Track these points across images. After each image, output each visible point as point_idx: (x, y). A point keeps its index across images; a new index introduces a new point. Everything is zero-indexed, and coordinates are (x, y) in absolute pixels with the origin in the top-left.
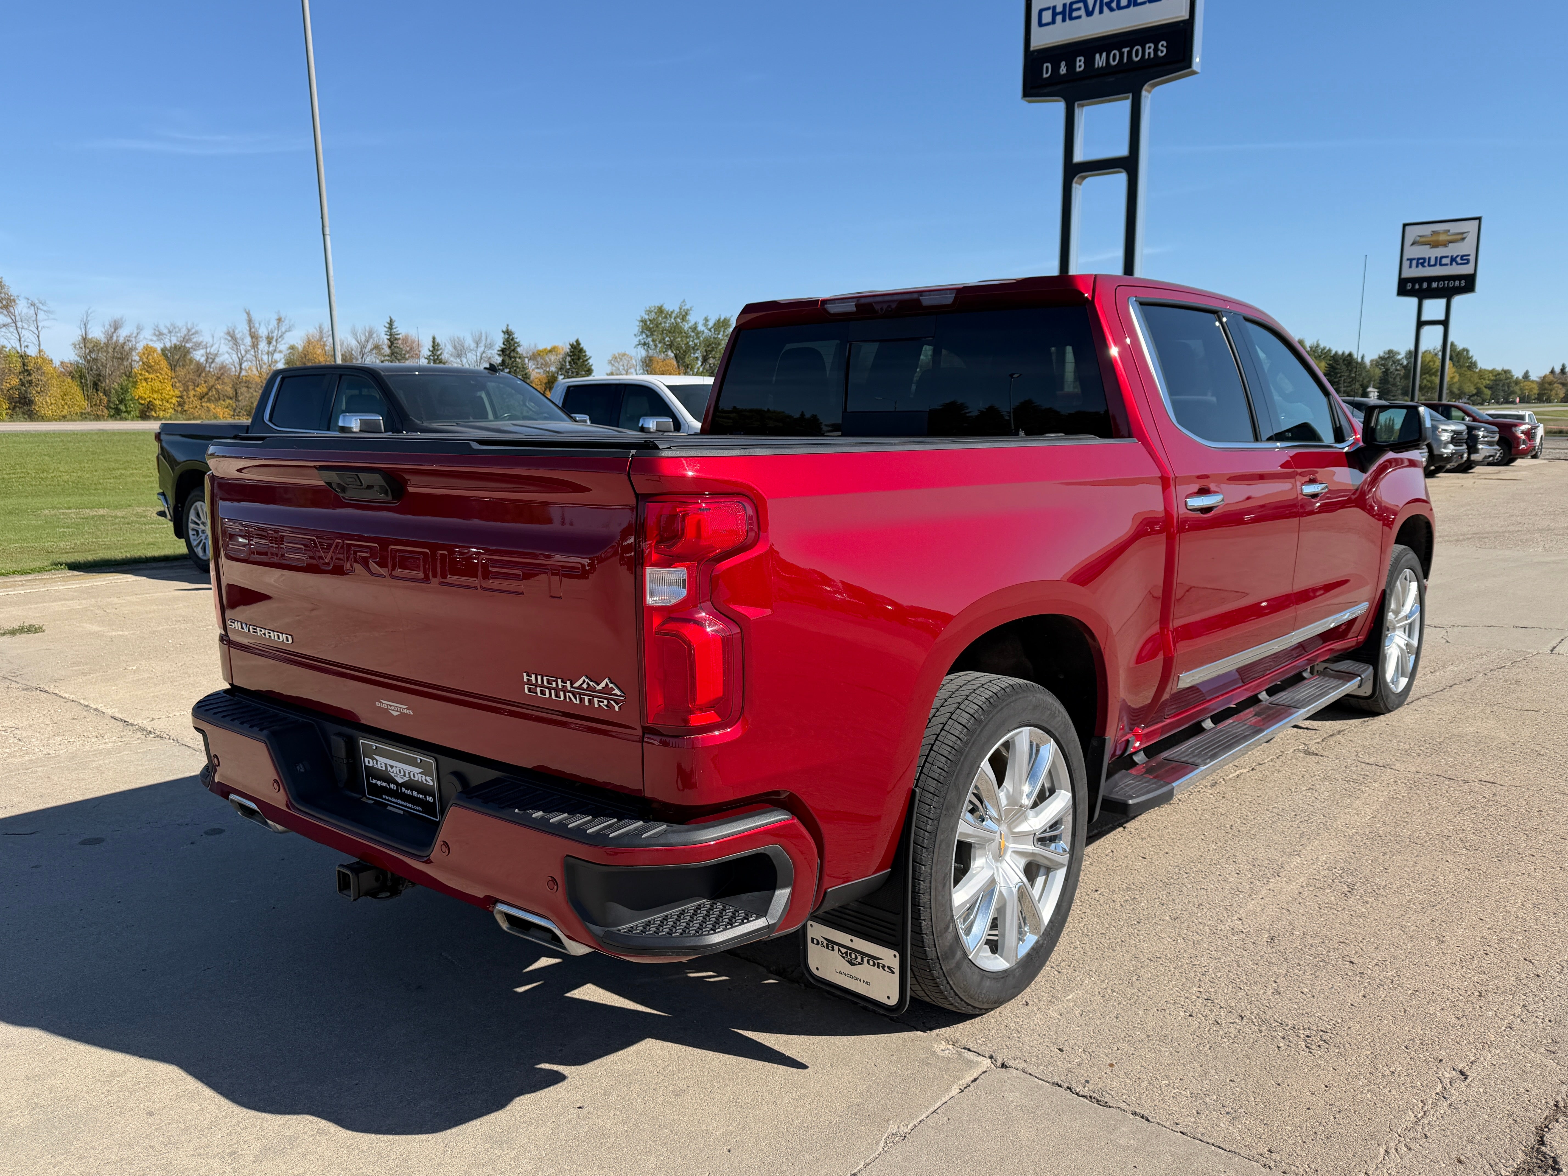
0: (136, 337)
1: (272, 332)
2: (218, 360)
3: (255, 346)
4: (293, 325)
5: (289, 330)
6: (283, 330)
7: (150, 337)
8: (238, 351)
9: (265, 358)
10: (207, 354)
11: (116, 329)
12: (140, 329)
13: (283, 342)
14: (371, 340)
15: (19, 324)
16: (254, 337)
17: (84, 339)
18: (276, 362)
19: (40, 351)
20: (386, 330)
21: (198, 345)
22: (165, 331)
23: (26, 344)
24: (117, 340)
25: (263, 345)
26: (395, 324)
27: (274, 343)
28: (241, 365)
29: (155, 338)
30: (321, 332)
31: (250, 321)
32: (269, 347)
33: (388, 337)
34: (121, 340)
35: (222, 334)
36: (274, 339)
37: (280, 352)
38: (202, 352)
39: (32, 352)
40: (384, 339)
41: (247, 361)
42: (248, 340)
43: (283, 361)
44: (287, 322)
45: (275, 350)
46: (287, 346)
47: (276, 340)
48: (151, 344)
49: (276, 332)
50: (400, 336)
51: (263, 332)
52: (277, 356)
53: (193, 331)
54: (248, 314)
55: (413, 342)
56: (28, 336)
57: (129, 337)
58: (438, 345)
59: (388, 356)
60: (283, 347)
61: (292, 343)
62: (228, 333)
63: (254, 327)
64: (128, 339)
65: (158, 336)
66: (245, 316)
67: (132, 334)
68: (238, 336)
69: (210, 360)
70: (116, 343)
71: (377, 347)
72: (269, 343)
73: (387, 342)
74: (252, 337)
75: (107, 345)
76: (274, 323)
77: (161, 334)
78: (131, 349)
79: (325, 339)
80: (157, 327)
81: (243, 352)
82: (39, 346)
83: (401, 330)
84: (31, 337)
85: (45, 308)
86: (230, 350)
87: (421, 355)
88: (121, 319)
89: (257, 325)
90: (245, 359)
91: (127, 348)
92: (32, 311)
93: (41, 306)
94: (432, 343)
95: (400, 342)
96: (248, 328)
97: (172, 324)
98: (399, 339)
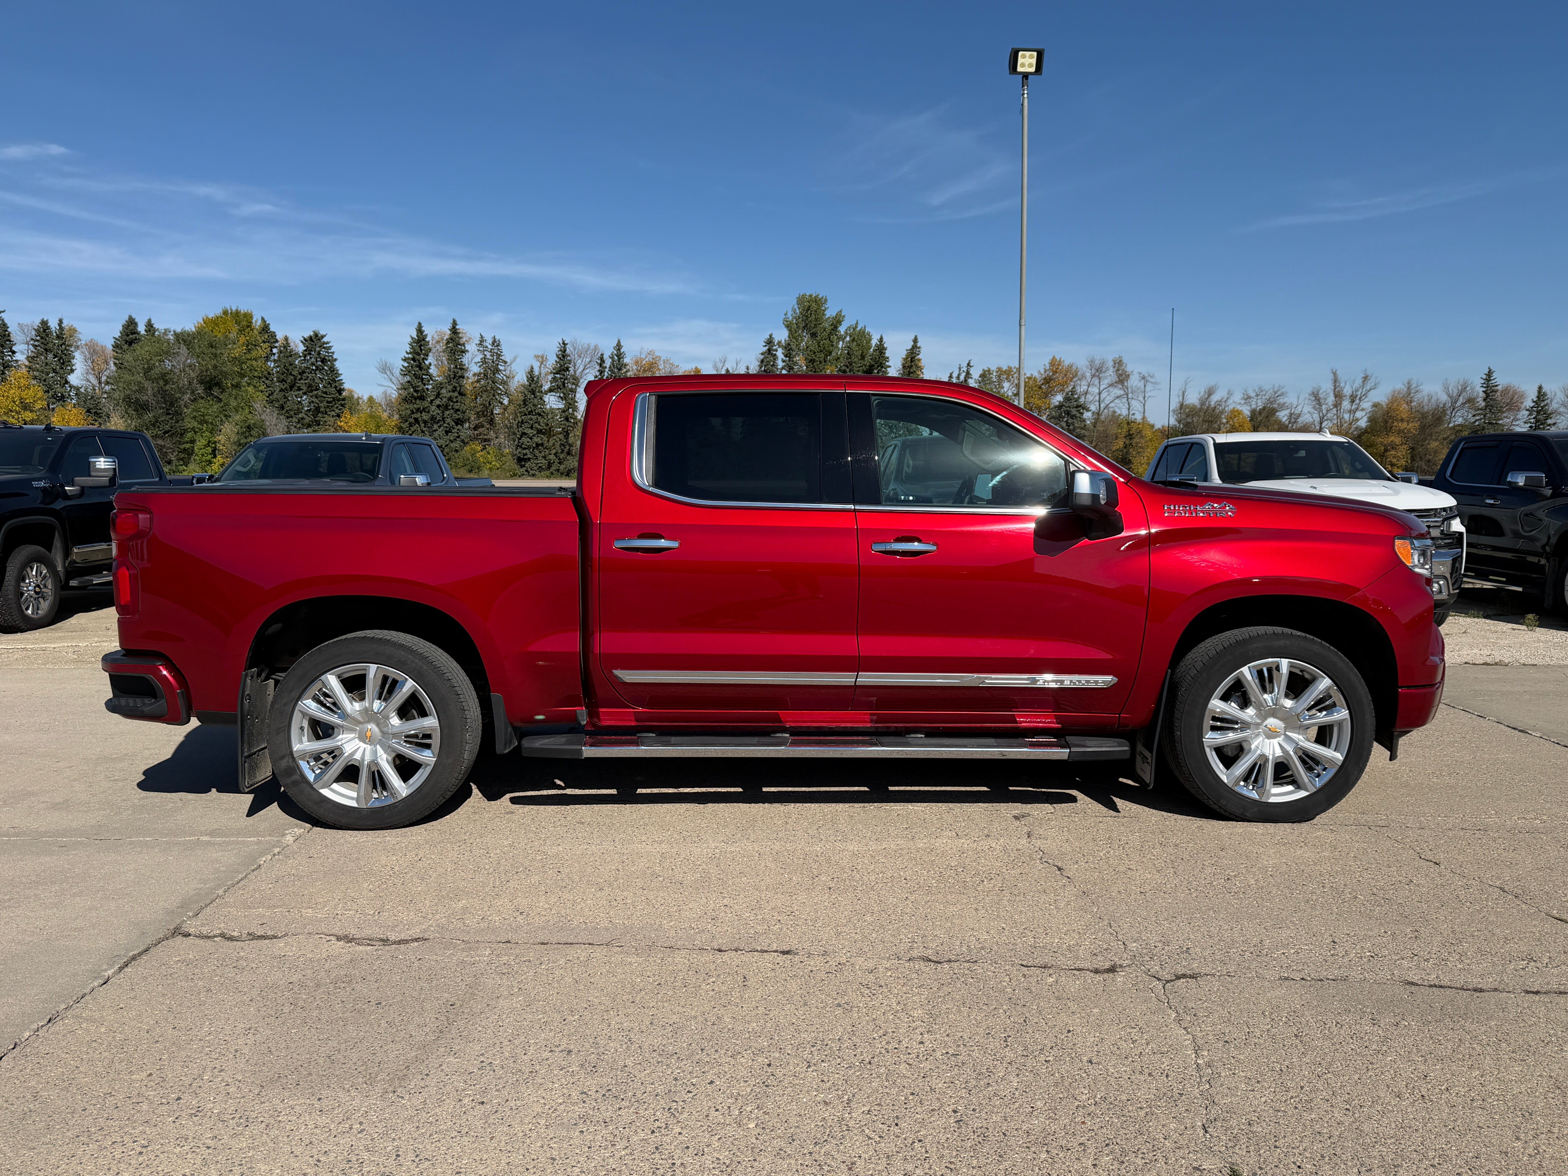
0: (1225, 401)
1: (1357, 391)
2: (1300, 420)
3: (1337, 405)
4: (1379, 382)
5: (1374, 388)
6: (1368, 388)
7: (1239, 401)
8: (1320, 411)
9: (1346, 416)
10: (1291, 414)
11: (1210, 395)
12: (1230, 394)
13: (1366, 400)
14: (1464, 394)
15: (1130, 395)
16: (1338, 396)
17: (1182, 405)
18: (1357, 420)
19: (1144, 418)
20: (1483, 381)
21: (1282, 406)
22: (1253, 395)
23: (1133, 412)
24: (1210, 405)
25: (1346, 404)
26: (1495, 375)
27: (1357, 401)
28: (1321, 424)
29: (1243, 402)
30: (1409, 388)
31: (1335, 381)
32: (1352, 405)
33: (1484, 389)
34: (1213, 404)
35: (1307, 396)
36: (1358, 398)
37: (1363, 410)
38: (1287, 412)
39: (1138, 417)
40: (1480, 391)
41: (1327, 420)
42: (1331, 399)
43: (1365, 419)
44: (1373, 380)
45: (1357, 409)
46: (1370, 404)
47: (1360, 398)
48: (1239, 407)
49: (1361, 390)
50: (1499, 388)
51: (1347, 391)
52: (1359, 414)
53: (1279, 393)
54: (1335, 374)
55: (1515, 393)
56: (1136, 405)
57: (1220, 401)
58: (1545, 394)
59: (1481, 409)
60: (1367, 405)
61: (1376, 400)
62: (1313, 393)
63: (1339, 386)
64: (1219, 403)
65: (1246, 399)
66: (1331, 376)
67: (1223, 398)
68: (1321, 396)
69: (1293, 420)
70: (1208, 407)
71: (1471, 401)
72: (1353, 401)
73: (1482, 395)
74: (1336, 397)
75: (1201, 409)
76: (1359, 381)
77: (1249, 397)
78: (1222, 412)
79: (1412, 395)
80: (1246, 391)
81: (1324, 412)
82: (1144, 413)
83: (1501, 380)
84: (1138, 406)
85: (1152, 380)
86: (1313, 410)
87: (1523, 406)
88: (1215, 386)
89: (1342, 385)
90: (1325, 418)
91: (1217, 411)
92: (1142, 384)
93: (1149, 379)
94: (1536, 394)
95: (1498, 394)
96: (1333, 388)
97: (1259, 389)
98: (1497, 391)
